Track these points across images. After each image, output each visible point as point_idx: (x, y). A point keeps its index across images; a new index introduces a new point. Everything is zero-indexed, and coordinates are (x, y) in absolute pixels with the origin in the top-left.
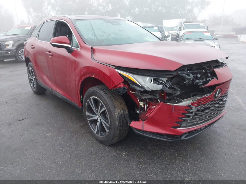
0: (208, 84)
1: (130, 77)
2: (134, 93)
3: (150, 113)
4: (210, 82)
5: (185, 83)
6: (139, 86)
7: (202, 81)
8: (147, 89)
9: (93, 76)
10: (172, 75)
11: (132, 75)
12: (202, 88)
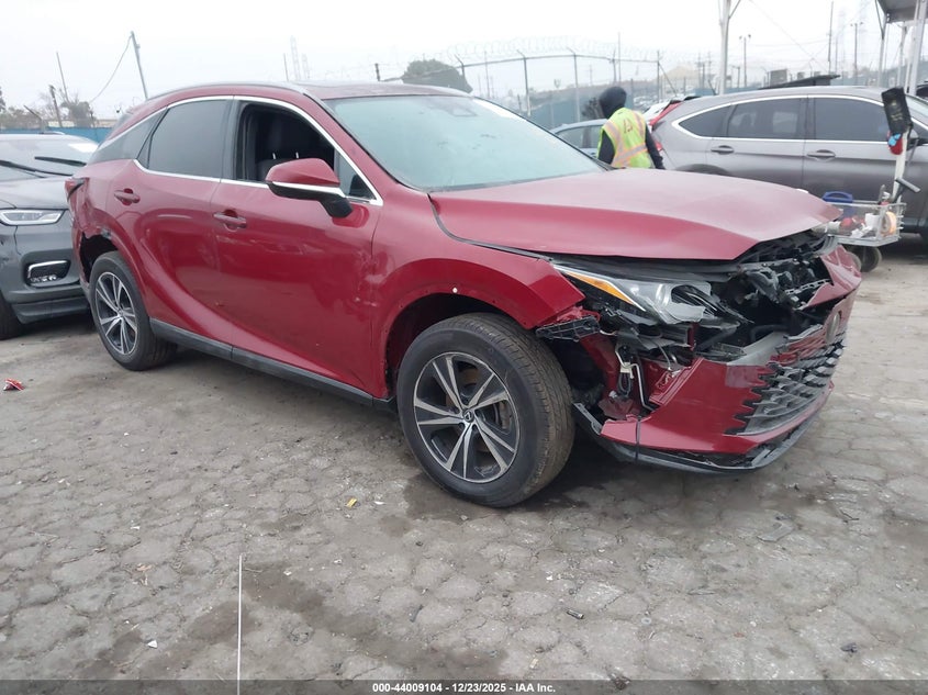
0: (811, 302)
1: (606, 287)
2: (613, 334)
3: (662, 394)
4: (816, 293)
5: (748, 297)
6: (639, 313)
7: (797, 291)
8: (667, 320)
9: (455, 290)
10: (726, 274)
11: (618, 280)
12: (797, 312)
